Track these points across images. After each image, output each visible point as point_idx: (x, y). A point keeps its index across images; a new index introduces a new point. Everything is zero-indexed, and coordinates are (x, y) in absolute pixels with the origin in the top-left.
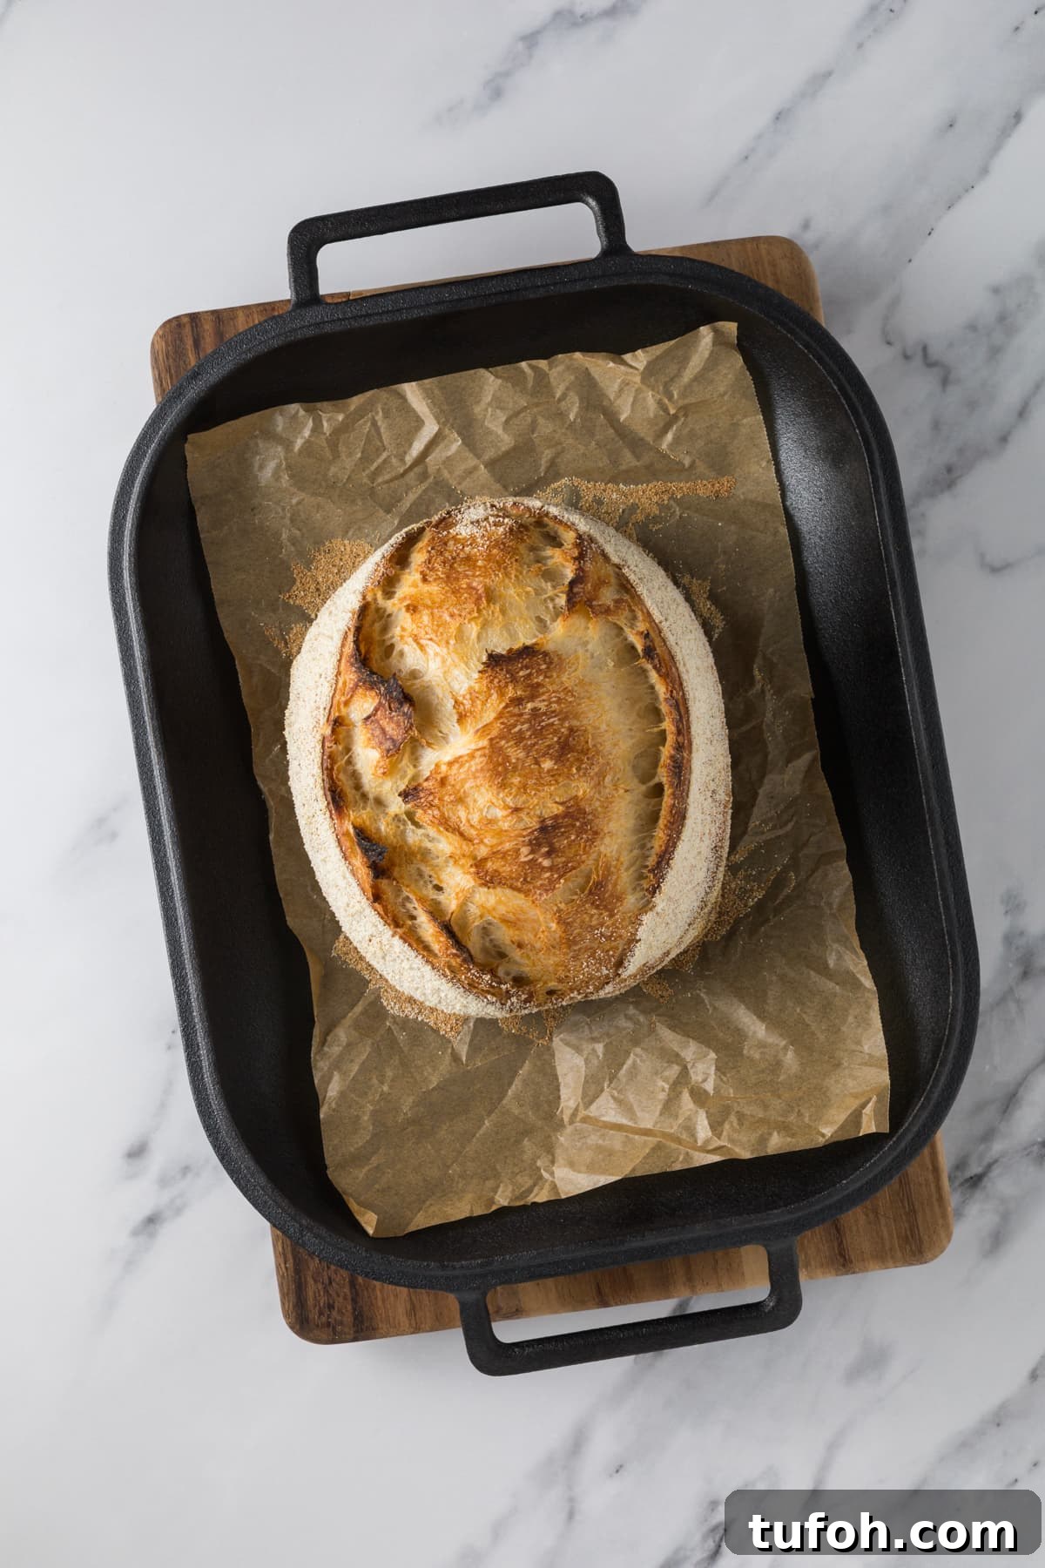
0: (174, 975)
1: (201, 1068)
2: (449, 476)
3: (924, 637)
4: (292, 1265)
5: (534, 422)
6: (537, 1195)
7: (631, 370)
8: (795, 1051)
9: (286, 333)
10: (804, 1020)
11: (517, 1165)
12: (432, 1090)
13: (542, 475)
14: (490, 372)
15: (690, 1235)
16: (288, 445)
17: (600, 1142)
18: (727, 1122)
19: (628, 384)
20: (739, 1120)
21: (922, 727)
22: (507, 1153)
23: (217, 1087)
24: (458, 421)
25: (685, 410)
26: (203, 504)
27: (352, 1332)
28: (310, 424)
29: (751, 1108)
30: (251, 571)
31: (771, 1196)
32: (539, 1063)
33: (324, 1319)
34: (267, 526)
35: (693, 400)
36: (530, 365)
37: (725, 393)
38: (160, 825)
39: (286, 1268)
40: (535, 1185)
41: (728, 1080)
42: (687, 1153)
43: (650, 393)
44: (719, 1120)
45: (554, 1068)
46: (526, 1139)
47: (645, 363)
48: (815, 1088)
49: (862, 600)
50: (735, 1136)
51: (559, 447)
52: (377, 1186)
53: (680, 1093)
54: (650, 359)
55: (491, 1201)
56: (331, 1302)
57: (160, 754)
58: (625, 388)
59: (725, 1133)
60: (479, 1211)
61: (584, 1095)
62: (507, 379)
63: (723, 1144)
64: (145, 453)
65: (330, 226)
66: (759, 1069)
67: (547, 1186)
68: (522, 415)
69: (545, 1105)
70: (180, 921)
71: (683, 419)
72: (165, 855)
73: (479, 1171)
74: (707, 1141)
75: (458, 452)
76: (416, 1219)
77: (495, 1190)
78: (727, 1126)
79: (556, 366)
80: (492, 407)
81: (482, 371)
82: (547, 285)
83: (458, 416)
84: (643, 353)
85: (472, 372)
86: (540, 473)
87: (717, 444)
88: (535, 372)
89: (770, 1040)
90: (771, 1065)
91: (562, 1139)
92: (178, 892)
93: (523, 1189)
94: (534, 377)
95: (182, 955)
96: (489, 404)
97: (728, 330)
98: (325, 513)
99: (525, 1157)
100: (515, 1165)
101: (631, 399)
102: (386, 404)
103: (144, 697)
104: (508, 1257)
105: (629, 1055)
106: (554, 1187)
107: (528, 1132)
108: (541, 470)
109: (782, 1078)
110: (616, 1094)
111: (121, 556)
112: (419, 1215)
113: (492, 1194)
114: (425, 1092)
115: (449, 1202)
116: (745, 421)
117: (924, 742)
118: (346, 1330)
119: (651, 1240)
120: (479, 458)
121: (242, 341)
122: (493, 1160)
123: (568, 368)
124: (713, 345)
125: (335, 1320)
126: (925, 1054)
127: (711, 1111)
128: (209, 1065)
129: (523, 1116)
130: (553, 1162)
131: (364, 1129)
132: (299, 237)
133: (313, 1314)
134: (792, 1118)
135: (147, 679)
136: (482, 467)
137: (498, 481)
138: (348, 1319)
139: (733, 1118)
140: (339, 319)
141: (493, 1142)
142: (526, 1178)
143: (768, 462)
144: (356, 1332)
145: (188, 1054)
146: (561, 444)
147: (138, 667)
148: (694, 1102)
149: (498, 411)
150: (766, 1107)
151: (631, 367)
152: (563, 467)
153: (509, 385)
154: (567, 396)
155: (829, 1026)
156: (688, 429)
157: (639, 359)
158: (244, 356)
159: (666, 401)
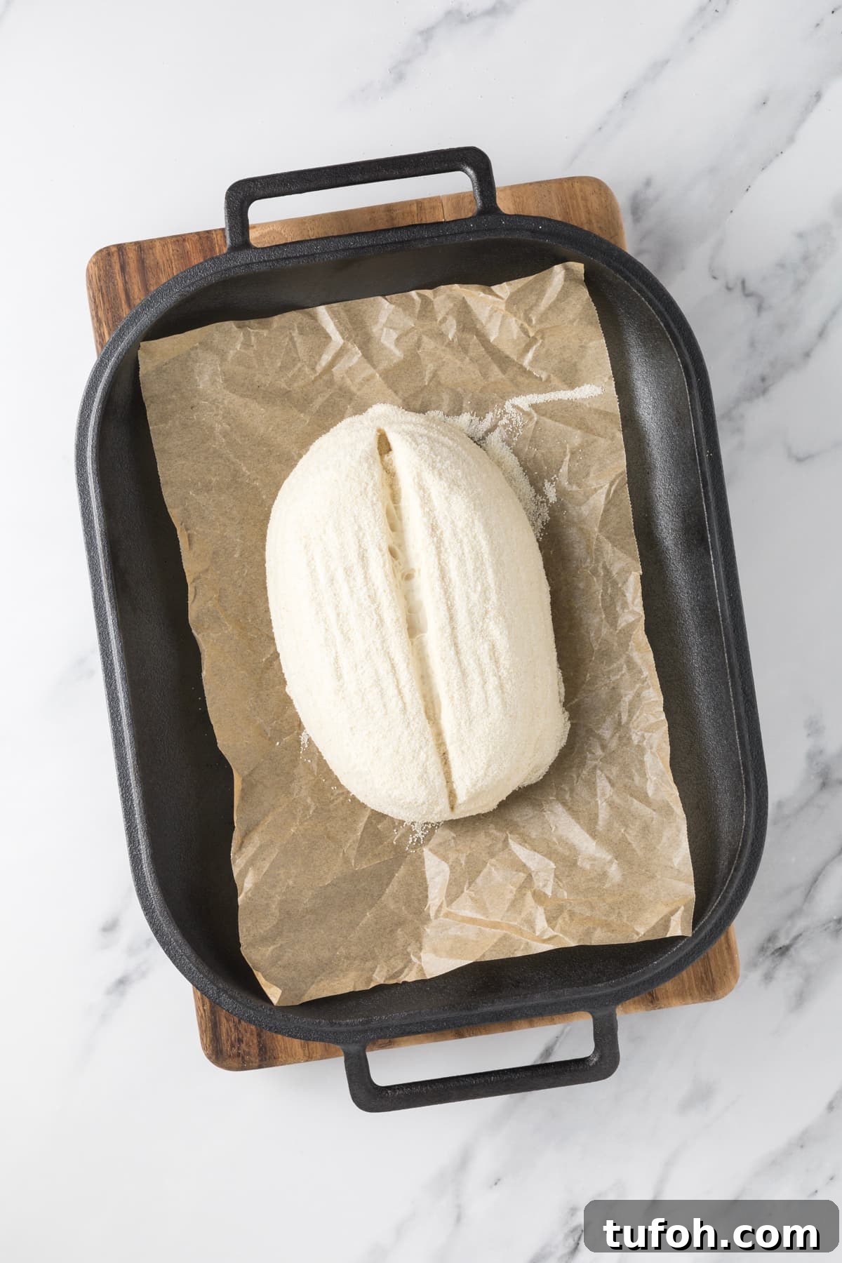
0: (120, 785)
1: (141, 860)
2: (351, 383)
3: (729, 526)
4: (209, 1008)
5: (419, 340)
6: (407, 975)
7: (498, 299)
8: (618, 864)
9: (222, 270)
10: (626, 839)
11: (391, 950)
12: (327, 886)
13: (426, 384)
14: (386, 299)
15: (531, 1003)
16: (222, 355)
17: (459, 933)
18: (561, 917)
19: (496, 311)
20: (570, 916)
21: (725, 599)
22: (384, 940)
23: (153, 876)
24: (359, 338)
25: (542, 332)
26: (152, 402)
27: (257, 1061)
28: (241, 338)
29: (580, 908)
30: (190, 458)
31: (597, 973)
32: (411, 868)
33: (235, 1051)
34: (204, 421)
35: (549, 326)
36: (418, 294)
37: (574, 320)
38: (112, 664)
39: (204, 1010)
40: (405, 967)
41: (564, 886)
42: (527, 943)
43: (514, 319)
44: (555, 915)
45: (423, 873)
46: (399, 929)
47: (509, 293)
48: (633, 895)
49: (680, 495)
50: (567, 928)
51: (440, 361)
52: (279, 963)
53: (525, 895)
54: (513, 291)
55: (370, 980)
56: (240, 1036)
57: (113, 607)
58: (494, 314)
59: (558, 926)
60: (361, 987)
61: (448, 895)
62: (399, 305)
63: (556, 934)
64: (106, 365)
65: (259, 186)
66: (589, 877)
67: (415, 970)
68: (410, 334)
69: (416, 903)
70: (126, 741)
71: (541, 341)
72: (116, 688)
73: (362, 953)
74: (543, 932)
75: (358, 363)
76: (309, 992)
77: (373, 970)
78: (560, 921)
79: (440, 295)
80: (387, 327)
81: (380, 298)
82: (432, 237)
83: (360, 335)
84: (508, 285)
85: (372, 298)
86: (425, 382)
87: (568, 362)
88: (422, 299)
89: (598, 855)
90: (599, 875)
91: (428, 930)
92: (125, 718)
93: (396, 970)
94: (422, 304)
95: (128, 769)
96: (385, 325)
97: (577, 269)
98: (250, 412)
99: (398, 944)
100: (390, 950)
101: (499, 323)
102: (300, 323)
103: (101, 561)
104: (384, 1017)
105: (486, 866)
106: (421, 970)
107: (400, 924)
108: (426, 380)
109: (607, 885)
110: (473, 895)
111: (86, 448)
112: (311, 988)
113: (371, 973)
114: (321, 887)
115: (337, 979)
116: (591, 344)
117: (727, 611)
118: (253, 1059)
119: (499, 1006)
120: (375, 368)
121: (186, 277)
122: (372, 945)
123: (449, 297)
124: (565, 281)
125: (244, 1051)
126: (723, 863)
127: (548, 908)
128: (148, 857)
129: (396, 911)
130: (420, 949)
131: (272, 915)
132: (234, 194)
133: (226, 1047)
134: (613, 917)
135: (104, 546)
136: (378, 375)
137: (390, 387)
138: (254, 1050)
139: (566, 915)
140: (265, 261)
141: (372, 930)
142: (399, 961)
143: (609, 378)
144: (261, 1061)
145: (130, 849)
146: (442, 359)
147: (97, 537)
148: (536, 901)
149: (391, 330)
150: (592, 908)
151: (497, 296)
152: (443, 378)
153: (400, 309)
154: (446, 320)
155: (646, 845)
156: (544, 350)
157: (504, 290)
158: (187, 289)
159: (526, 325)
